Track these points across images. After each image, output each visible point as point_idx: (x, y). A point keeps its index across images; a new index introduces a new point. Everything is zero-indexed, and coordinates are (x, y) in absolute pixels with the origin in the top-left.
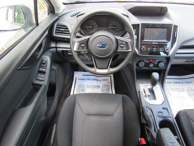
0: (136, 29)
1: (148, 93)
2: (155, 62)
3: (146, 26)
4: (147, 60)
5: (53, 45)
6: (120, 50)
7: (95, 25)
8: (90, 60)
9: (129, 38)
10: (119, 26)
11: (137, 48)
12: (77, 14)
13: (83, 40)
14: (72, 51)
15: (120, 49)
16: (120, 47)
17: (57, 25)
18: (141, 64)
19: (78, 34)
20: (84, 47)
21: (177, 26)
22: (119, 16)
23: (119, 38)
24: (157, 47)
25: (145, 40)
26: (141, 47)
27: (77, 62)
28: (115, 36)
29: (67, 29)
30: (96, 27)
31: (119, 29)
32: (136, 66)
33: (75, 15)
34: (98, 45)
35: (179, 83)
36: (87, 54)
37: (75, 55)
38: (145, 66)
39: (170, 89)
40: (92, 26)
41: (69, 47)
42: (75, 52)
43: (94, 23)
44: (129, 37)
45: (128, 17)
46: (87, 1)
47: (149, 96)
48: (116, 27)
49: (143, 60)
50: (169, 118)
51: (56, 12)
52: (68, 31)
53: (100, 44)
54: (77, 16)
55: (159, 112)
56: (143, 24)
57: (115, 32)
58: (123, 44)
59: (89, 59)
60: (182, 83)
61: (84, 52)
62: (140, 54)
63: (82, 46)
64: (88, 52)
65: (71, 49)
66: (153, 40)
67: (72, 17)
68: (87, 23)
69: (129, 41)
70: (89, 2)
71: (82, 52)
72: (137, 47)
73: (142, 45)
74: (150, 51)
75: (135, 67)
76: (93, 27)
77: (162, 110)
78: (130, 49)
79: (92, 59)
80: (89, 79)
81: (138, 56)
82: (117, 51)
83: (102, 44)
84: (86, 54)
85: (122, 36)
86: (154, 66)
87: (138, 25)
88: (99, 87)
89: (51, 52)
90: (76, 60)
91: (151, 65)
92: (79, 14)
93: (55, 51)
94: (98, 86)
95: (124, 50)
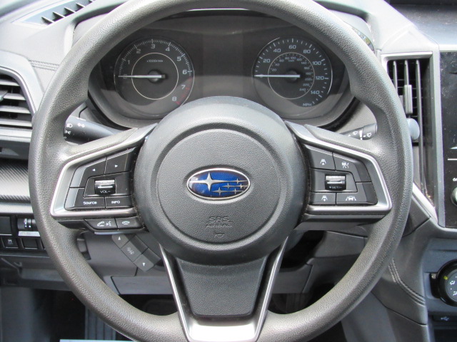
0: (413, 82)
6: (323, 204)
7: (182, 66)
8: (149, 272)
9: (374, 135)
10: (319, 70)
11: (430, 191)
12: (79, 7)
13: (106, 156)
14: (39, 220)
15: (324, 198)
16: (327, 186)
19: (79, 121)
20: (113, 190)
22: (309, 15)
23: (314, 135)
26: (450, 186)
27: (66, 282)
28: (293, 125)
29: (18, 90)
30: (183, 79)
31: (318, 85)
32: (431, 297)
33: (68, 13)
34: (193, 180)
36: (130, 234)
37: (58, 239)
40: (160, 73)
41: (24, 192)
42: (56, 223)
43: (173, 54)
44: (374, 128)
45: (363, 16)
48: (303, 76)
52: (24, 104)
53: (204, 176)
54: (78, 21)
56: (450, 54)
57: (299, 103)
58: (343, 173)
59: (144, 264)
61: (109, 224)
62: (448, 225)
63: (97, 191)
64: (135, 224)
65: (35, 208)
67: (48, 22)
68: (135, 56)
69: (374, 150)
71: (100, 224)
72: (428, 182)
73: (453, 169)
75: (424, 303)
76: (167, 77)
78: (384, 201)
79: (161, 263)
81: (439, 235)
82: (310, 212)
83: (214, 175)
84: (127, 235)
85: (334, 127)
87: (425, 62)
90: (62, 273)
92: (87, 9)
95: (350, 203)
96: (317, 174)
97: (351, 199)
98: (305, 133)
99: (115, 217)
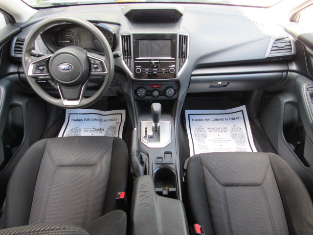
1: (150, 133)
2: (161, 88)
3: (139, 38)
4: (149, 85)
5: (13, 69)
6: (93, 72)
7: (75, 38)
13: (41, 61)
15: (93, 70)
16: (94, 68)
17: (17, 41)
18: (140, 92)
20: (43, 69)
21: (187, 37)
24: (157, 67)
25: (140, 58)
26: (135, 68)
30: (76, 42)
35: (222, 120)
36: (51, 80)
38: (146, 95)
39: (206, 130)
42: (30, 77)
43: (73, 35)
45: (119, 25)
46: (78, 3)
47: (151, 137)
49: (143, 86)
50: (171, 166)
51: (17, 21)
55: (158, 158)
56: (135, 34)
58: (97, 64)
60: (226, 119)
61: (43, 77)
63: (40, 69)
66: (152, 57)
69: (104, 59)
70: (80, 4)
71: (41, 77)
73: (136, 64)
74: (149, 72)
75: (132, 97)
76: (71, 41)
77: (162, 155)
78: (106, 71)
80: (89, 120)
82: (91, 74)
86: (160, 95)
88: (103, 130)
89: (9, 79)
91: (156, 93)
93: (18, 78)
94: (101, 129)
96: (92, 65)
97: (99, 71)
98: (89, 55)
99: (45, 76)
